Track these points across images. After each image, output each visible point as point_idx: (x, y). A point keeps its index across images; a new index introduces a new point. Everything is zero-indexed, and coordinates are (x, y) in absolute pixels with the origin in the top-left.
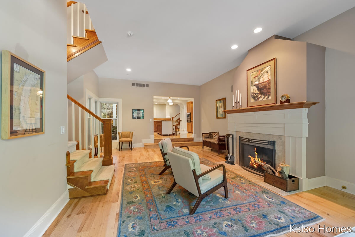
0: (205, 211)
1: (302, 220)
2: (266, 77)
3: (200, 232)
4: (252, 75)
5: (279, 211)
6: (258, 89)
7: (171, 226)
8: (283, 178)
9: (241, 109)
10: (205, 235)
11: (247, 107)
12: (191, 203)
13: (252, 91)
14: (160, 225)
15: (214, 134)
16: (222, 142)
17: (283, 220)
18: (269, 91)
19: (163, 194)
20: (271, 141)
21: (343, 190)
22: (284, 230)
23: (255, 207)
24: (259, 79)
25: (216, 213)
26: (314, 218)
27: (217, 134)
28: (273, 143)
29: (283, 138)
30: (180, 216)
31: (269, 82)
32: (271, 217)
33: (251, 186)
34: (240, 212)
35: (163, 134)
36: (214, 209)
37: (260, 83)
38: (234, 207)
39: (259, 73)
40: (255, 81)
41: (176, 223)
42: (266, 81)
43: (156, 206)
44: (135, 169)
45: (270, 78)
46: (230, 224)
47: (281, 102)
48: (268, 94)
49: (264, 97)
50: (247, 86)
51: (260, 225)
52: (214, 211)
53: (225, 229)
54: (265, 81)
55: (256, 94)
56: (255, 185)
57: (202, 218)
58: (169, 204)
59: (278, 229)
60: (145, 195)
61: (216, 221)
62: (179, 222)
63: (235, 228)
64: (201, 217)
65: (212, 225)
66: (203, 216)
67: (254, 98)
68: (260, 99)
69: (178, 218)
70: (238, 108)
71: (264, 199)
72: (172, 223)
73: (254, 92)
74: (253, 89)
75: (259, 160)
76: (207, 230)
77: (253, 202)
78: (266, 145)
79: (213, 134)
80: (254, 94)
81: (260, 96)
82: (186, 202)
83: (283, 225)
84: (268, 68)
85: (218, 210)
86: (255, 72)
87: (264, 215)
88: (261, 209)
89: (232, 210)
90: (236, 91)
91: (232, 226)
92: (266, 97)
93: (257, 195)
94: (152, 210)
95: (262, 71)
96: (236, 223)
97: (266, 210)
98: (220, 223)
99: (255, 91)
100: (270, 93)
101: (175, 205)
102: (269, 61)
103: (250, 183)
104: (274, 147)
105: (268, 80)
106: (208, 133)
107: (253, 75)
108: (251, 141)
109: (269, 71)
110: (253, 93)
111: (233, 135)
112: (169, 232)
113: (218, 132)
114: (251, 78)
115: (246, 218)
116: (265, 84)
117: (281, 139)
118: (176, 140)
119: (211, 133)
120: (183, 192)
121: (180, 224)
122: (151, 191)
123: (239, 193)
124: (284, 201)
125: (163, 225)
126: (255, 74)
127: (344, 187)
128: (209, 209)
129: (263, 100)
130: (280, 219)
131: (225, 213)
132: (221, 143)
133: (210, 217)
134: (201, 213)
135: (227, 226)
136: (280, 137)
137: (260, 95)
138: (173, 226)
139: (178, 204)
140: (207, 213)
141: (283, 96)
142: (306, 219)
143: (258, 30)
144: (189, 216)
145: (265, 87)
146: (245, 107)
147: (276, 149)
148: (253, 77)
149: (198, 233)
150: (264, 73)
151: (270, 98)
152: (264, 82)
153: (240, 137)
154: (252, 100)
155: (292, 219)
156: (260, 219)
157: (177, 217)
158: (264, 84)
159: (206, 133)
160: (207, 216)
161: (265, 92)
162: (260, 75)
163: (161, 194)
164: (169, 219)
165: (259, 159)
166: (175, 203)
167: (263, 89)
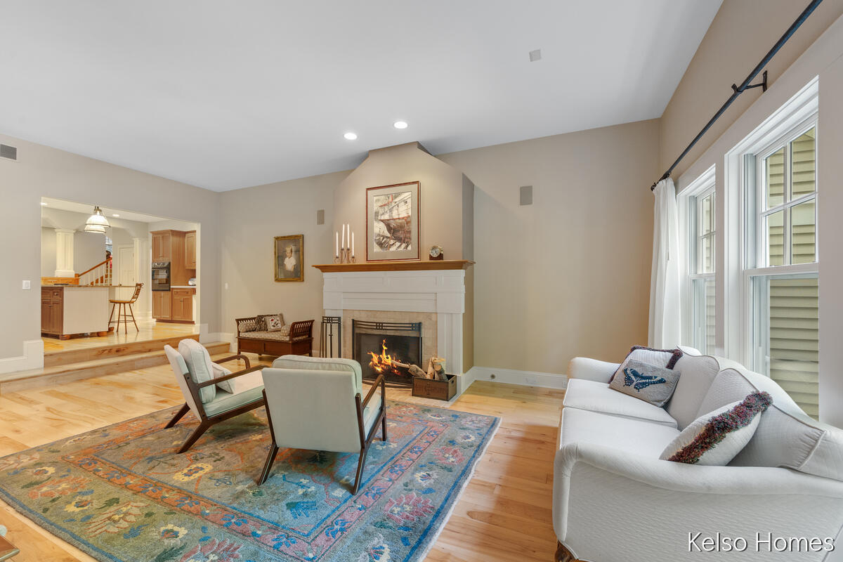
0: (373, 476)
1: (487, 429)
2: (403, 211)
3: (399, 509)
4: (376, 201)
5: (460, 429)
6: (389, 228)
7: (339, 533)
8: (441, 381)
9: (352, 263)
10: (408, 509)
11: (367, 260)
12: (335, 476)
13: (376, 230)
14: (317, 545)
15: (272, 320)
16: (298, 336)
17: (473, 438)
18: (408, 235)
19: (248, 488)
20: (415, 324)
21: (493, 380)
22: (483, 448)
23: (432, 435)
24: (391, 210)
25: (392, 469)
26: (494, 424)
27: (278, 318)
28: (418, 326)
29: (433, 317)
30: (338, 508)
31: (408, 221)
32: (459, 440)
33: (400, 408)
34: (422, 452)
35: (66, 332)
36: (384, 466)
37: (393, 219)
38: (407, 448)
39: (390, 200)
40: (383, 214)
41: (344, 522)
42: (403, 218)
43: (260, 521)
44: (51, 470)
45: (410, 214)
46: (425, 474)
47: (431, 258)
48: (406, 240)
49: (400, 246)
50: (367, 219)
51: (457, 456)
52: (385, 468)
53: (425, 484)
54: (401, 216)
55: (384, 237)
56: (405, 405)
57: (378, 490)
58: (291, 498)
59: (477, 451)
60: (196, 515)
61: (404, 480)
62: (347, 517)
63: (435, 476)
64: (376, 489)
65: (405, 490)
66: (377, 484)
67: (381, 244)
68: (393, 249)
69: (337, 513)
70: (345, 263)
71: (433, 421)
72: (338, 527)
73: (381, 234)
74: (379, 228)
75: (388, 358)
76: (404, 501)
77: (424, 430)
78: (406, 332)
79: (269, 320)
80: (382, 238)
81: (392, 242)
82: (322, 478)
83: (478, 444)
84: (407, 195)
85: (390, 464)
86: (382, 197)
87: (450, 442)
88: (441, 435)
89: (409, 453)
90: (344, 226)
91: (429, 475)
92: (404, 245)
93: (421, 419)
94: (259, 532)
95: (396, 197)
96: (431, 469)
97: (448, 433)
98: (412, 481)
99: (382, 231)
100: (410, 239)
101: (305, 495)
102: (409, 183)
103: (396, 405)
104: (420, 334)
105: (406, 215)
106: (254, 318)
107: (378, 200)
108: (382, 326)
109: (409, 201)
110: (379, 235)
111: (339, 318)
112: (348, 543)
113: (281, 315)
114: (375, 206)
115: (435, 455)
116: (401, 223)
117: (430, 319)
118: (139, 348)
119: (260, 317)
120: (296, 465)
121: (353, 520)
122: (203, 497)
123: (395, 424)
124: (454, 414)
125: (321, 540)
126: (383, 200)
127: (493, 377)
128: (376, 470)
129: (396, 250)
130: (468, 437)
131: (403, 462)
132: (297, 339)
133: (391, 480)
134: (370, 483)
135: (423, 478)
136: (429, 315)
137: (392, 240)
138: (342, 530)
139: (310, 490)
140: (379, 476)
141: (434, 248)
142: (489, 426)
143: (401, 125)
144: (354, 497)
145: (401, 227)
146: (361, 261)
147: (423, 336)
148: (380, 204)
149: (396, 512)
150: (400, 201)
151: (409, 248)
152: (399, 219)
153: (353, 320)
154: (377, 249)
155: (479, 432)
156: (451, 449)
157: (333, 511)
158: (400, 221)
159: (250, 319)
160: (384, 481)
161: (402, 236)
162: (393, 204)
163: (243, 492)
164: (322, 525)
165: (389, 356)
166: (301, 491)
167: (397, 231)
